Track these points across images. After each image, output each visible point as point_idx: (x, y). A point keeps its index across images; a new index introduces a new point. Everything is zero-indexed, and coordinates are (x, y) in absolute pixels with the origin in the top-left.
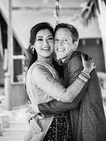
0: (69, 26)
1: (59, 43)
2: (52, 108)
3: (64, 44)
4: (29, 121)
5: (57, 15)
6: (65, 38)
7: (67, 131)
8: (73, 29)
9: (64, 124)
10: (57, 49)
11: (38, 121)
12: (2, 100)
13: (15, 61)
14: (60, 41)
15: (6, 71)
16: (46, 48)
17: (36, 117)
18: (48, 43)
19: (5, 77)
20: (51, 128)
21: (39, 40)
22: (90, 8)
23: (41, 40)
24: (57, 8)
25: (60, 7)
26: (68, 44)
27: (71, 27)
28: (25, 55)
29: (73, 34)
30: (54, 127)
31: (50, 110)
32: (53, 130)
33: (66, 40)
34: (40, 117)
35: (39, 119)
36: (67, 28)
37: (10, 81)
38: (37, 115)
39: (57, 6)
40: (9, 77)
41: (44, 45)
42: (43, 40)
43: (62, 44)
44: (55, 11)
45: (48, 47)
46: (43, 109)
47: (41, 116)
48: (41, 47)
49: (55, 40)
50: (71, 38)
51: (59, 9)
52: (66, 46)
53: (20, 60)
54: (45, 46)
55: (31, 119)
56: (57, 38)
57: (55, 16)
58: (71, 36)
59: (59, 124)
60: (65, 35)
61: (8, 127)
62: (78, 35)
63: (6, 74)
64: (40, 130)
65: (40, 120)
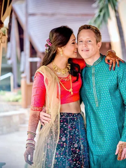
0: (92, 27)
1: (84, 44)
3: (88, 45)
6: (89, 39)
8: (96, 30)
13: (31, 63)
14: (84, 42)
15: (23, 72)
19: (21, 78)
26: (92, 45)
27: (95, 28)
28: (40, 58)
29: (96, 35)
33: (90, 41)
36: (91, 29)
37: (26, 82)
40: (25, 77)
43: (86, 45)
49: (79, 42)
50: (95, 39)
53: (36, 63)
56: (81, 39)
58: (95, 37)
62: (101, 36)
63: (23, 75)
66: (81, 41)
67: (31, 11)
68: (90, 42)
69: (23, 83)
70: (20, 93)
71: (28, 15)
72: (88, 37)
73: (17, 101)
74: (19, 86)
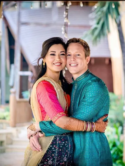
0: (81, 41)
1: (72, 58)
2: (54, 128)
3: (77, 59)
4: (30, 138)
5: (65, 32)
7: (68, 151)
9: (65, 143)
10: (70, 65)
11: (38, 139)
12: (7, 116)
13: (22, 77)
14: (72, 56)
15: (12, 87)
16: (57, 64)
17: (37, 134)
18: (60, 59)
19: (10, 93)
20: (51, 146)
21: (51, 55)
22: (99, 26)
23: (53, 55)
24: (66, 25)
25: (69, 24)
27: (84, 42)
28: (32, 72)
29: (85, 49)
30: (55, 146)
31: (51, 130)
32: (53, 148)
34: (40, 135)
35: (39, 137)
36: (79, 42)
37: (15, 98)
38: (38, 133)
39: (65, 23)
40: (15, 93)
41: (56, 60)
42: (55, 55)
43: (75, 59)
44: (63, 28)
45: (59, 63)
46: (45, 127)
47: (42, 134)
48: (53, 62)
49: (68, 55)
51: (68, 25)
52: (79, 61)
53: (27, 77)
54: (57, 62)
55: (32, 136)
57: (63, 33)
58: (84, 51)
59: (60, 143)
60: (78, 49)
61: (11, 144)
63: (12, 90)
64: (40, 148)
65: (41, 137)
66: (70, 55)
67: (23, 20)
68: (78, 56)
69: (12, 98)
70: (8, 110)
71: (21, 24)
72: (76, 51)
73: (4, 118)
74: (7, 102)
